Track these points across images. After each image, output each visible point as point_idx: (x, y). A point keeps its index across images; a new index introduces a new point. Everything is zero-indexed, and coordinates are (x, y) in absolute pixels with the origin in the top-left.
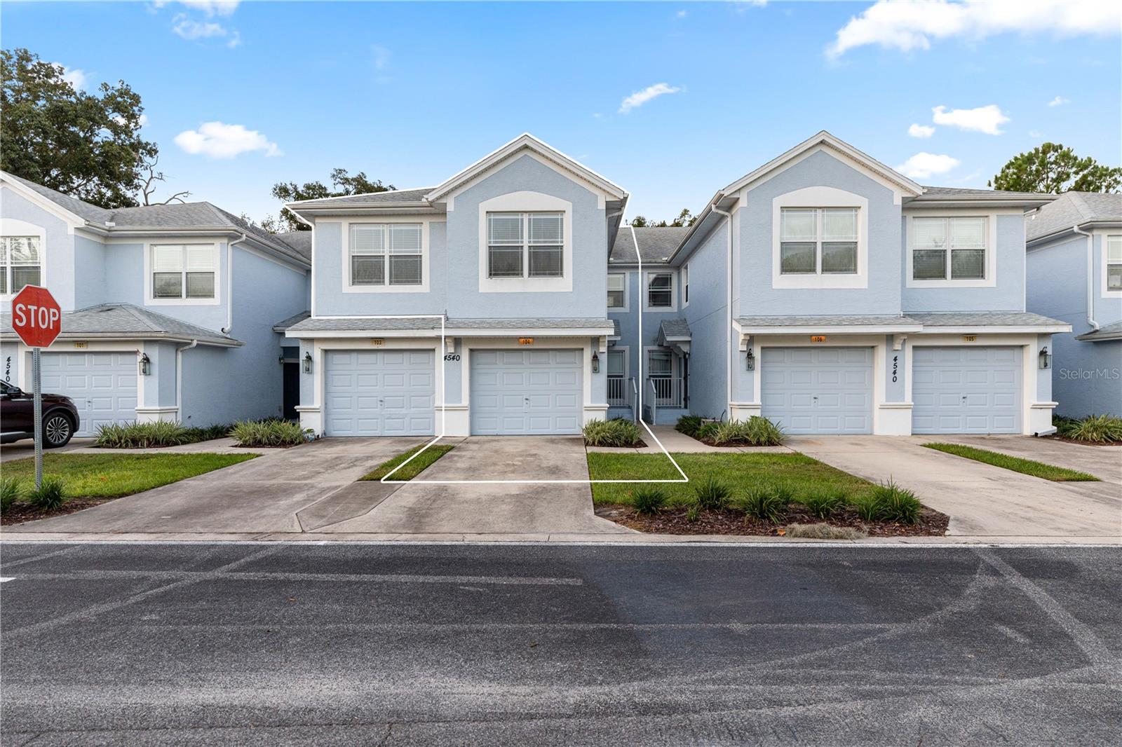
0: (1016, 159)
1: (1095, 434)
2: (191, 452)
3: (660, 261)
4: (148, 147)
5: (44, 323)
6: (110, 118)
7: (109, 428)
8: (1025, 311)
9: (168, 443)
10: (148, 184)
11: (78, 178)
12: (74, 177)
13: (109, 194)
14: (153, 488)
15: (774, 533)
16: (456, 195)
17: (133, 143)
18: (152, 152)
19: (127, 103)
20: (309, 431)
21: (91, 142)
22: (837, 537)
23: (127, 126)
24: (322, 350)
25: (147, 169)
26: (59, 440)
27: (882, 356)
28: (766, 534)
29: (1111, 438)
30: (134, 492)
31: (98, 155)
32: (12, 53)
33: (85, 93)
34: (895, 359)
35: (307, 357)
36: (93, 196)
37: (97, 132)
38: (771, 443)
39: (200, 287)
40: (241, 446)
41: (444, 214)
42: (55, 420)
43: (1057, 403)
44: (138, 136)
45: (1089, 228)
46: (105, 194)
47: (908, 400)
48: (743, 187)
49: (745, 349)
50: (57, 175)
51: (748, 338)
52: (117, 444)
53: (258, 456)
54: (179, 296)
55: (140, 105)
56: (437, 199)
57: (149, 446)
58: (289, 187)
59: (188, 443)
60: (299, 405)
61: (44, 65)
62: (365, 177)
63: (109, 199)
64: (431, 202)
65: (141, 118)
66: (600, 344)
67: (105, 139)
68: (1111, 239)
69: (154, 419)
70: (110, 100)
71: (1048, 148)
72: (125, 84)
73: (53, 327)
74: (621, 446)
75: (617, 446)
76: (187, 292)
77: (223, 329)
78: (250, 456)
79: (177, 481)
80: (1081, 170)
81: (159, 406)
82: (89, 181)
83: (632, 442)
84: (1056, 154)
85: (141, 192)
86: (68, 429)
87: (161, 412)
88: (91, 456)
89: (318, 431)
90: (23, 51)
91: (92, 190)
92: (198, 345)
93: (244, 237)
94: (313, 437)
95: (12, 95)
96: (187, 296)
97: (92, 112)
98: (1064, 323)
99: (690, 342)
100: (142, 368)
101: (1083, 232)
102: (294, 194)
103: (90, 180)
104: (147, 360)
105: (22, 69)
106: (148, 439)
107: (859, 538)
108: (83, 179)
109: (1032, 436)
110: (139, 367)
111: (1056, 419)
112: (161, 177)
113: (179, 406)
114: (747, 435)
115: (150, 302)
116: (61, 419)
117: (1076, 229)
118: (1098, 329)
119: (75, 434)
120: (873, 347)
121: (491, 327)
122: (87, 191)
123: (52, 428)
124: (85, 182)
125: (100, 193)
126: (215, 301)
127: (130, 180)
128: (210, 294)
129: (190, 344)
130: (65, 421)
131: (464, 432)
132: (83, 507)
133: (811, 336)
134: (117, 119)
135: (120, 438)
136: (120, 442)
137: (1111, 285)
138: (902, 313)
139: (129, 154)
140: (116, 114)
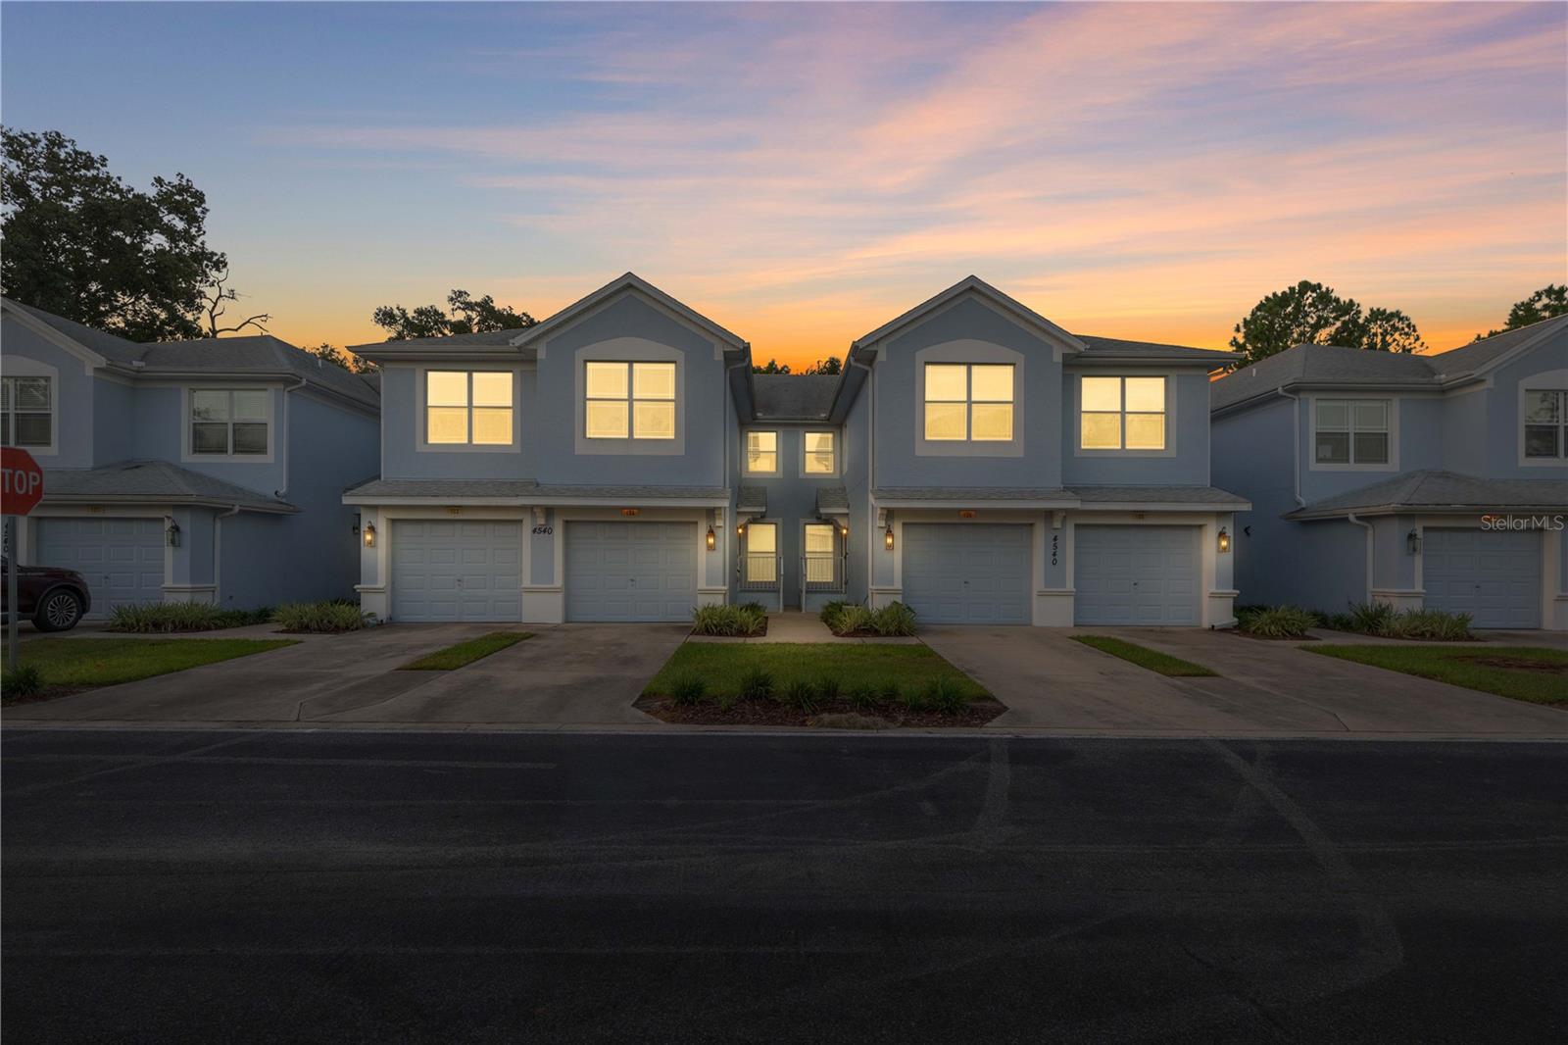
0: (1267, 298)
1: (1273, 627)
2: (218, 638)
3: (817, 417)
4: (215, 259)
5: (21, 487)
6: (165, 220)
7: (125, 609)
8: (1209, 486)
9: (198, 629)
10: (215, 304)
11: (124, 294)
12: (119, 294)
13: (163, 316)
14: (153, 675)
15: (803, 724)
16: (549, 340)
17: (196, 252)
18: (220, 264)
19: (186, 202)
20: (370, 615)
21: (141, 251)
22: (863, 728)
23: (187, 231)
24: (388, 519)
25: (213, 285)
26: (64, 622)
27: (1040, 538)
28: (794, 724)
29: (1289, 632)
30: (130, 680)
31: (148, 267)
32: (39, 135)
33: (132, 190)
34: (1055, 539)
35: (369, 528)
36: (143, 318)
37: (147, 237)
38: (900, 633)
39: (248, 440)
40: (283, 632)
41: (534, 361)
42: (58, 599)
43: (1238, 592)
44: (203, 243)
45: (1295, 390)
46: (158, 316)
47: (1070, 586)
48: (881, 338)
49: (883, 525)
50: (97, 291)
51: (885, 512)
52: (134, 628)
53: (297, 643)
54: (222, 450)
55: (203, 206)
56: (526, 344)
57: (174, 630)
58: (396, 312)
59: (225, 627)
60: (359, 583)
61: (81, 153)
62: (492, 302)
63: (163, 322)
64: (519, 348)
65: (204, 221)
66: (717, 517)
67: (158, 247)
68: (1320, 404)
69: (184, 599)
70: (165, 199)
71: (1305, 286)
72: (185, 178)
73: (33, 493)
74: (732, 635)
75: (726, 635)
76: (235, 446)
77: (276, 493)
78: (287, 643)
79: (187, 668)
80: (1341, 316)
81: (191, 583)
82: (137, 299)
83: (747, 631)
84: (1314, 295)
85: (205, 315)
86: (75, 610)
87: (193, 591)
88: (98, 641)
89: (382, 613)
90: (54, 134)
91: (141, 310)
92: (240, 510)
93: (304, 382)
94: (375, 622)
95: (37, 189)
96: (235, 452)
97: (140, 213)
98: (1243, 500)
99: (847, 514)
100: (170, 537)
101: (1290, 396)
102: (402, 321)
103: (141, 298)
104: (176, 529)
105: (52, 158)
106: (173, 622)
107: (887, 728)
108: (131, 296)
109: (1209, 630)
110: (167, 537)
111: (1239, 609)
112: (232, 295)
113: (217, 583)
114: (875, 623)
115: (187, 457)
116: (66, 598)
117: (1280, 390)
118: (1304, 506)
119: (85, 616)
120: (1032, 525)
121: (585, 495)
122: (135, 311)
123: (54, 608)
124: (133, 300)
125: (151, 314)
126: (269, 458)
127: (191, 299)
128: (261, 449)
129: (231, 510)
130: (71, 600)
131: (556, 618)
132: (64, 694)
133: (959, 510)
134: (174, 222)
135: (138, 621)
136: (138, 625)
137: (1321, 455)
138: (1062, 486)
139: (189, 266)
140: (172, 216)
